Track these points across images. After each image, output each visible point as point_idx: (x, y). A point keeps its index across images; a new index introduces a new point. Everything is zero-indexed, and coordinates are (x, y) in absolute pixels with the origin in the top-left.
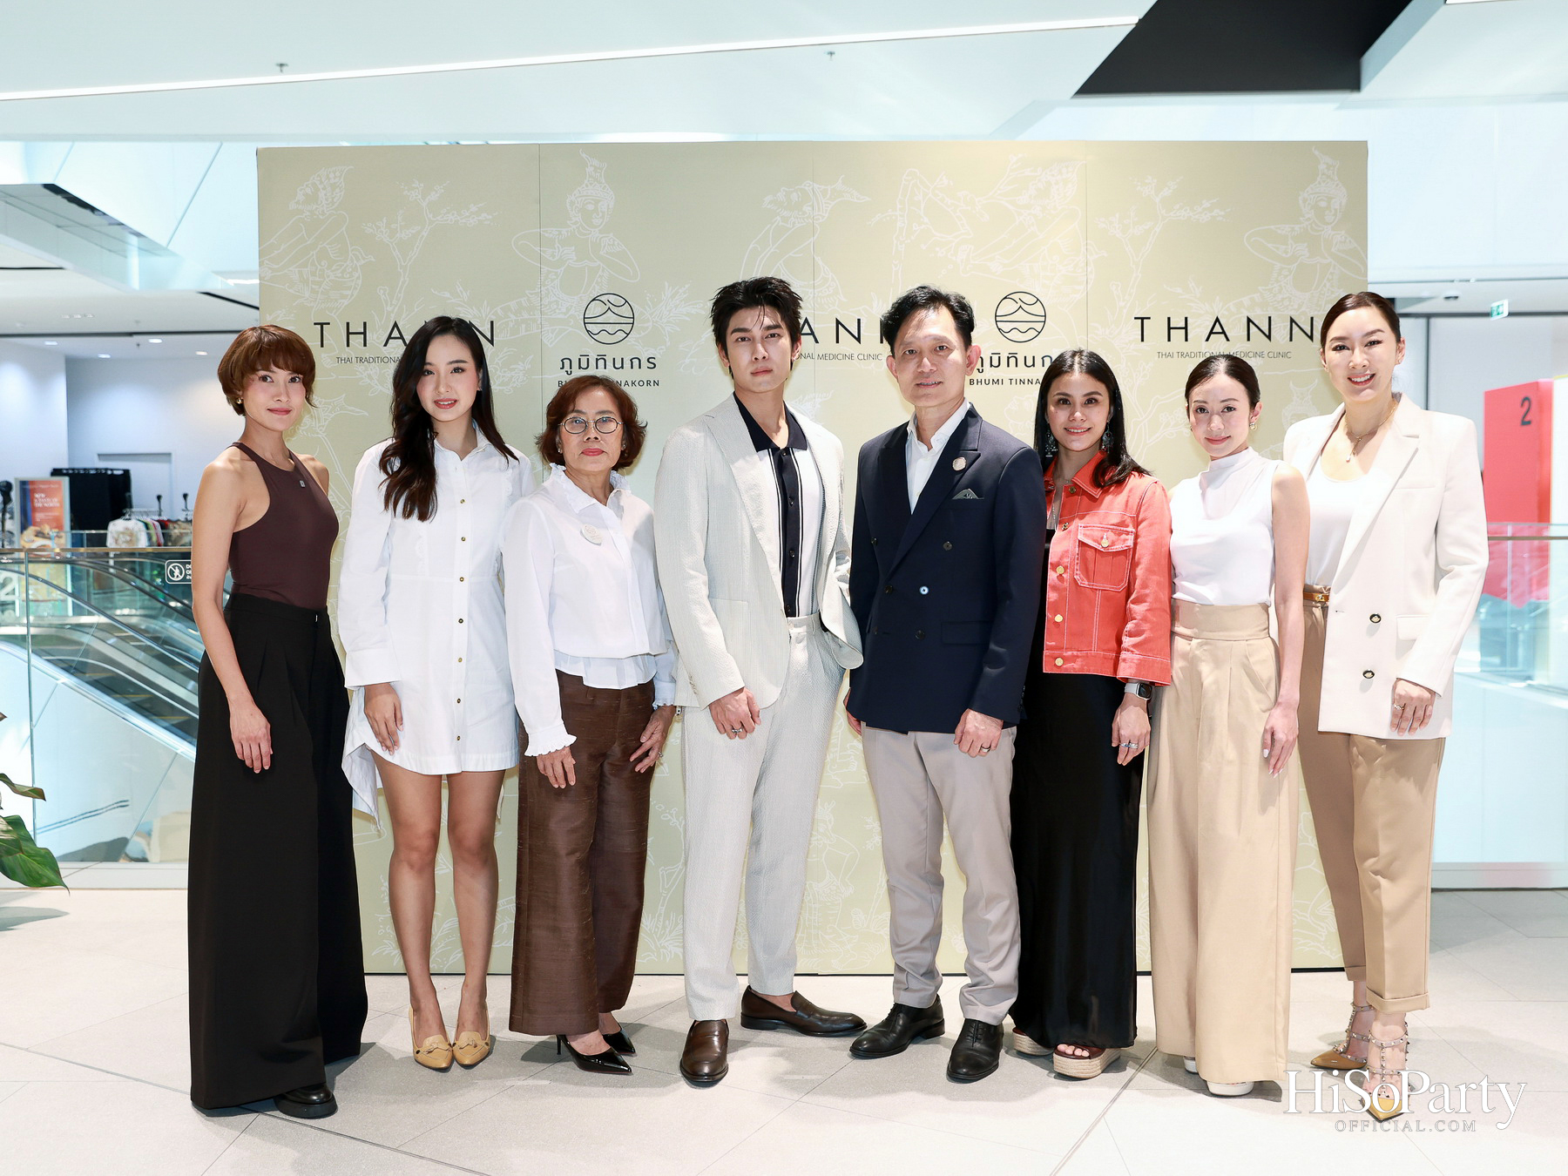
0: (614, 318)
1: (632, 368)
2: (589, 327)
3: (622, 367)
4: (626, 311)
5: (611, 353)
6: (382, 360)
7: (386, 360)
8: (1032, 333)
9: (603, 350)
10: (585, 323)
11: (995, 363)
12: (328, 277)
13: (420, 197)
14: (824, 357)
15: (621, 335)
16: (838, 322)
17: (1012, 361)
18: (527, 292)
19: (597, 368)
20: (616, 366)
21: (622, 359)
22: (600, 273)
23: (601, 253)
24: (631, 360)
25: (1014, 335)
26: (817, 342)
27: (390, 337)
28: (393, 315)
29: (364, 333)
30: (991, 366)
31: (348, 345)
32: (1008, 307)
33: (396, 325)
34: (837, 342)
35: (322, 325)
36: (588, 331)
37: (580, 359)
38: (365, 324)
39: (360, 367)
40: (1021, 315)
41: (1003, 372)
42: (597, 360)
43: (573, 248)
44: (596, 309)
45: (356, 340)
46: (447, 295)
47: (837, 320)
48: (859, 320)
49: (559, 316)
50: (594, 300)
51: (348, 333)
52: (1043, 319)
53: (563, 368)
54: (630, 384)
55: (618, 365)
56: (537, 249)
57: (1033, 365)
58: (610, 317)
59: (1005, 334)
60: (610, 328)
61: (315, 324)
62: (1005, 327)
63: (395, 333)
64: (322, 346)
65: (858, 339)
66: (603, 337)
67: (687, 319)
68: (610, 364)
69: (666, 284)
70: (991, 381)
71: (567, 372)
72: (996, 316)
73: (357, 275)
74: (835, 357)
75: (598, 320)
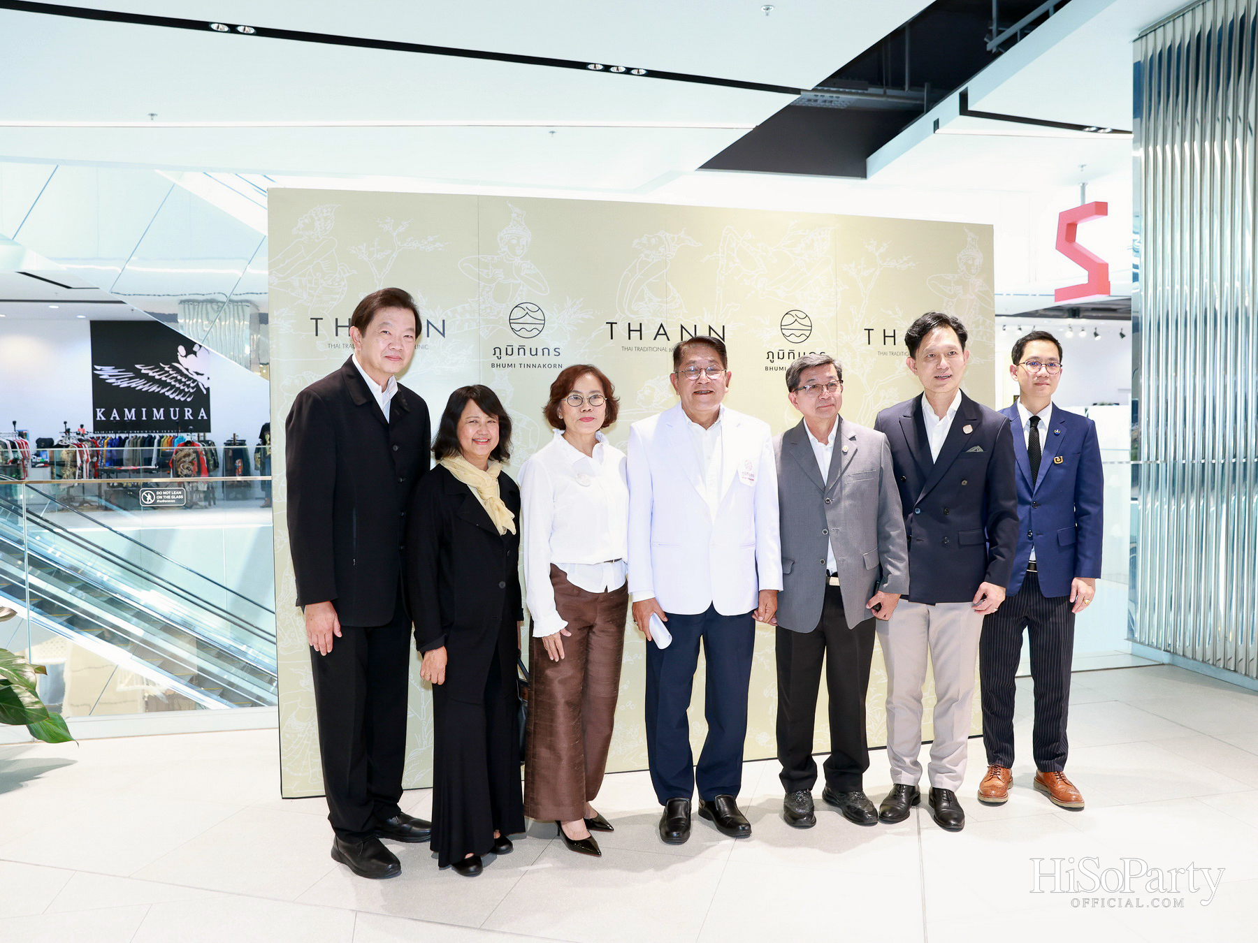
0: (531, 320)
1: (543, 355)
2: (513, 326)
3: (536, 354)
4: (539, 315)
5: (529, 344)
8: (804, 337)
9: (523, 342)
10: (510, 323)
12: (322, 284)
13: (391, 229)
15: (535, 332)
18: (469, 300)
19: (519, 355)
21: (537, 349)
22: (521, 288)
23: (522, 274)
24: (543, 350)
25: (792, 338)
31: (337, 335)
32: (789, 320)
35: (317, 320)
36: (512, 328)
37: (507, 348)
40: (796, 326)
42: (519, 349)
43: (502, 270)
44: (518, 313)
49: (492, 318)
50: (517, 307)
51: (337, 327)
52: (810, 329)
53: (494, 354)
54: (542, 366)
55: (534, 353)
56: (476, 270)
58: (528, 319)
59: (787, 338)
60: (528, 327)
61: (311, 319)
62: (786, 332)
64: (317, 335)
66: (523, 333)
67: (582, 322)
68: (528, 352)
69: (567, 297)
71: (497, 357)
72: (781, 326)
73: (343, 284)
75: (520, 321)
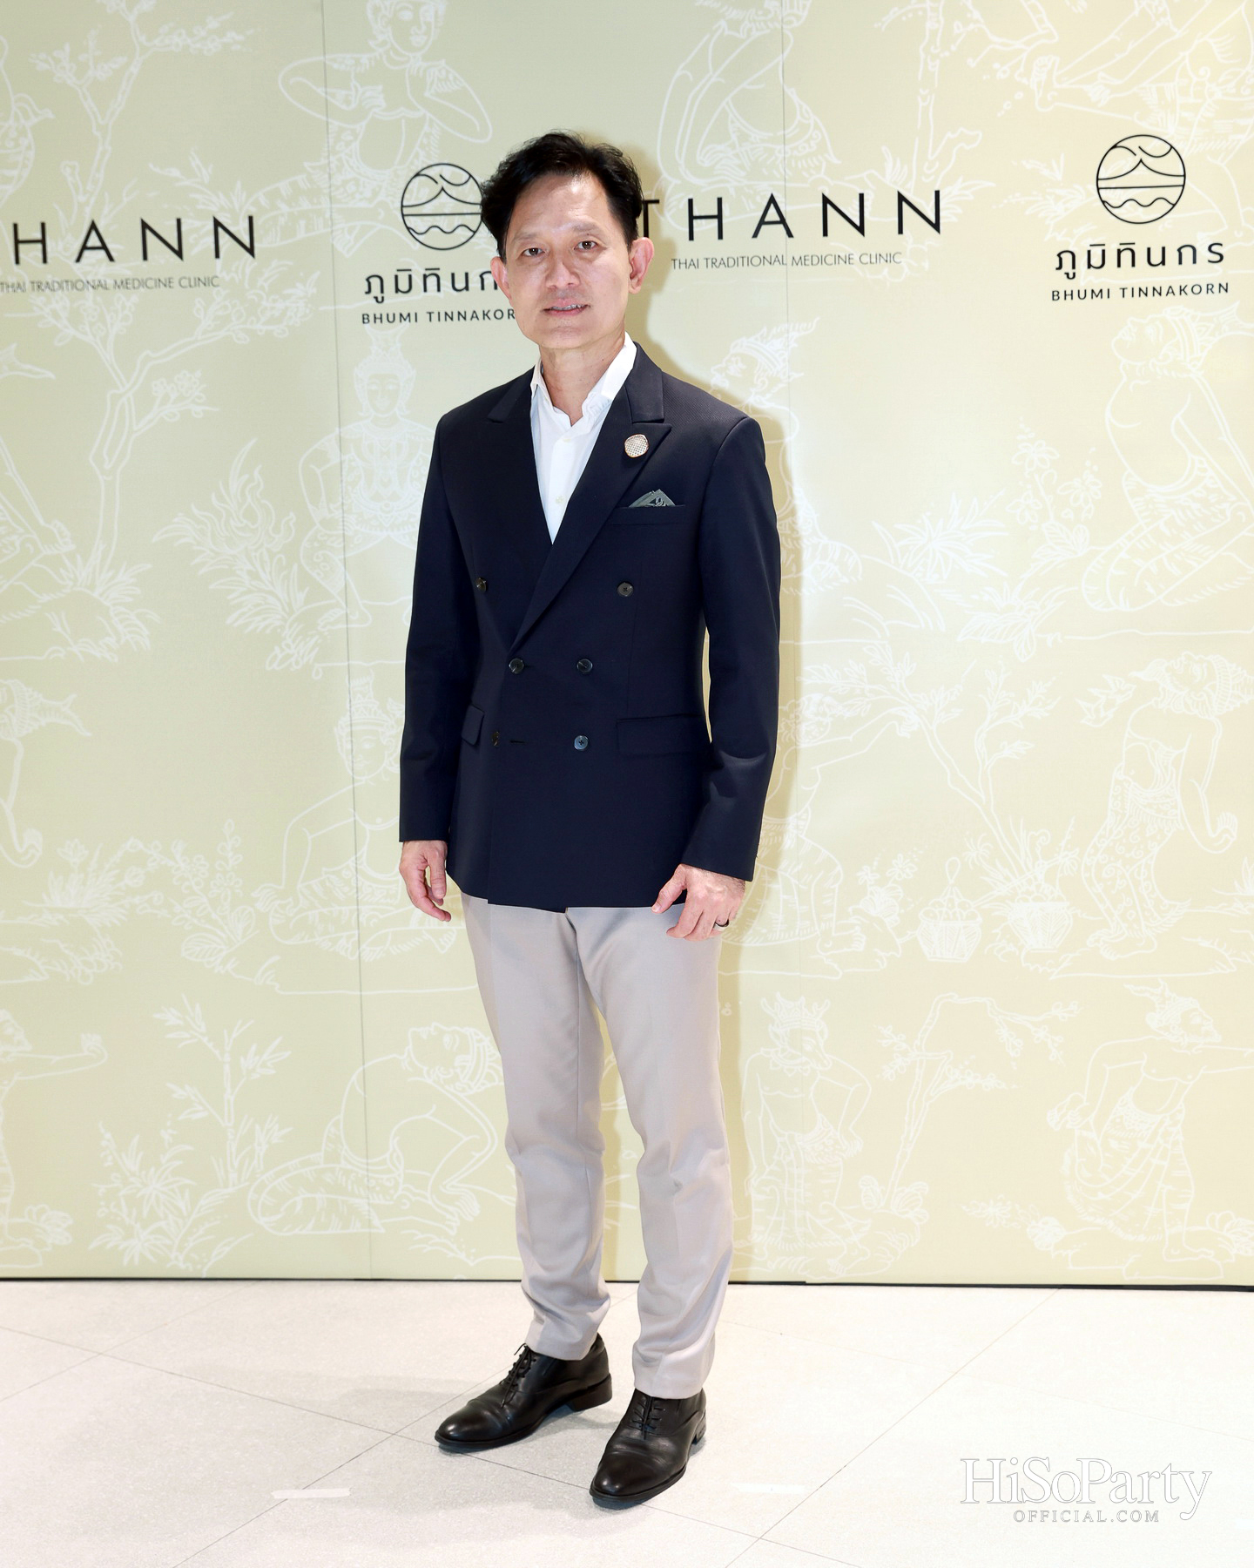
0: (451, 206)
1: (483, 288)
2: (411, 222)
3: (467, 288)
4: (469, 192)
5: (447, 264)
6: (74, 286)
7: (79, 285)
8: (1162, 207)
9: (435, 259)
10: (403, 216)
11: (1096, 261)
14: (803, 261)
15: (463, 234)
16: (826, 201)
17: (1126, 256)
18: (306, 164)
19: (425, 290)
20: (457, 286)
21: (467, 274)
22: (426, 128)
23: (427, 94)
24: (481, 276)
25: (1130, 212)
26: (790, 234)
27: (84, 247)
28: (88, 210)
29: (43, 241)
30: (1089, 266)
31: (17, 261)
32: (1120, 162)
33: (93, 227)
34: (825, 234)
36: (408, 229)
37: (396, 277)
38: (43, 225)
39: (38, 299)
40: (1142, 177)
41: (1111, 277)
42: (425, 277)
43: (380, 88)
44: (421, 190)
45: (31, 253)
46: (175, 173)
47: (824, 197)
48: (861, 196)
49: (361, 205)
50: (418, 175)
51: (17, 242)
52: (1180, 181)
53: (369, 292)
54: (481, 316)
55: (460, 284)
56: (320, 91)
57: (1163, 262)
58: (444, 204)
59: (1115, 211)
60: (444, 222)
62: (1113, 197)
63: (94, 241)
65: (861, 229)
66: (434, 238)
68: (446, 283)
70: (1089, 293)
71: (376, 298)
72: (1098, 179)
73: (26, 142)
74: (822, 260)
75: (427, 209)
